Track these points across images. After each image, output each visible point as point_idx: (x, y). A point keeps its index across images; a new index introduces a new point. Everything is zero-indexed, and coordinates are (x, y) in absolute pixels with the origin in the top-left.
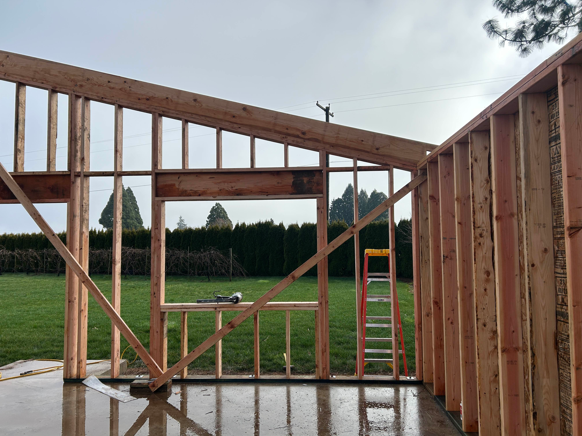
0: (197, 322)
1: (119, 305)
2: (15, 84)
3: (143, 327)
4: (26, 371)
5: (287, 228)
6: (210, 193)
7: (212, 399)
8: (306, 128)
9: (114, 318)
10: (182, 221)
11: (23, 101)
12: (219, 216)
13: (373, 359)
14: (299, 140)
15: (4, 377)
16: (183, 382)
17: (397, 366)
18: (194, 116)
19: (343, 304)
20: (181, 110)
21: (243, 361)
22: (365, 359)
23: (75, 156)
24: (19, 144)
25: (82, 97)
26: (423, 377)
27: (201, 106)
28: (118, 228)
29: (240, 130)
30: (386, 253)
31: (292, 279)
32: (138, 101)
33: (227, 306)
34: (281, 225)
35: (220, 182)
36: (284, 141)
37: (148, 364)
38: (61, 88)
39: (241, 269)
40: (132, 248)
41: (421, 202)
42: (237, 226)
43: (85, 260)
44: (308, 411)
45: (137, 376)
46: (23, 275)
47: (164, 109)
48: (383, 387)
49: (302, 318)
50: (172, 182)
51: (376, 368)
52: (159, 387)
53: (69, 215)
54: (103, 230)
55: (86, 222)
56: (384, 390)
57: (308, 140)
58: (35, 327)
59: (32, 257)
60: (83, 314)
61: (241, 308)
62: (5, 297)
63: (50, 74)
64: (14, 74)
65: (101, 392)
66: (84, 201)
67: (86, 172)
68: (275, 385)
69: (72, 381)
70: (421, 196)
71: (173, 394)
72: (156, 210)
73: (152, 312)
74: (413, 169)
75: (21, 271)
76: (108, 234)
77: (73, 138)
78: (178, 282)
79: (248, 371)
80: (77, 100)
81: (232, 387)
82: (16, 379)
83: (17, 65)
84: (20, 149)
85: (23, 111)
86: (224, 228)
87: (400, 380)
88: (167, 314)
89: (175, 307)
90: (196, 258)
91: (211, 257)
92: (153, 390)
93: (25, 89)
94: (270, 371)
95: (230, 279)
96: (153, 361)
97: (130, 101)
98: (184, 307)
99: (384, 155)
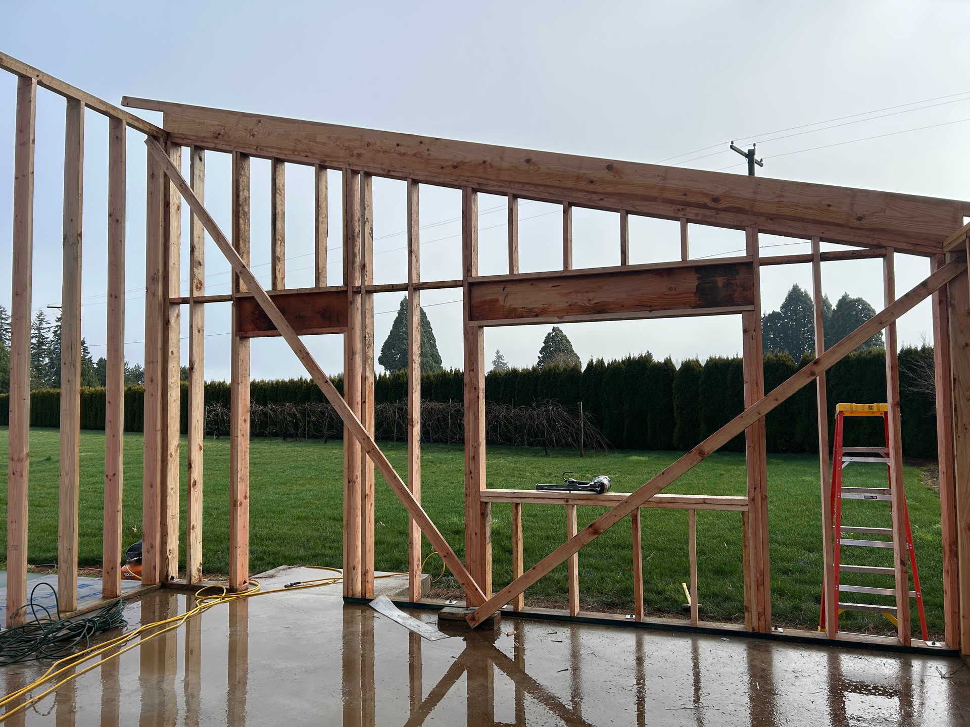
0: (533, 522)
1: (418, 489)
2: (270, 161)
3: (450, 525)
4: (293, 582)
5: (678, 367)
6: (554, 311)
7: (565, 649)
8: (719, 191)
9: (413, 509)
10: (499, 357)
11: (281, 185)
12: (558, 349)
13: (855, 605)
14: (708, 212)
15: (263, 589)
16: (518, 617)
17: (905, 620)
18: (527, 187)
19: (789, 501)
20: (506, 179)
21: (611, 591)
22: (839, 603)
23: (353, 262)
24: (278, 249)
25: (361, 172)
26: (960, 644)
27: (538, 170)
28: (416, 370)
29: (602, 203)
30: (879, 411)
31: (698, 456)
32: (440, 171)
33: (586, 497)
34: (668, 362)
35: (570, 293)
36: (679, 215)
37: (463, 584)
38: (331, 161)
39: (598, 436)
40: (428, 401)
41: (953, 313)
42: (590, 365)
43: (370, 419)
44: (734, 685)
45: (448, 602)
46: (279, 440)
47: (480, 181)
48: (879, 655)
49: (712, 524)
50: (495, 297)
51: (859, 620)
52: (481, 621)
53: (347, 352)
54: (385, 373)
55: (370, 362)
56: (880, 662)
57: (725, 211)
58: (299, 518)
59: (289, 414)
60: (368, 501)
61: (609, 502)
62: (257, 472)
63: (316, 142)
64: (268, 147)
65: (396, 622)
66: (367, 331)
67: (368, 286)
68: (671, 636)
69: (355, 601)
70: (953, 302)
71: (502, 635)
72: (471, 341)
73: (468, 501)
74: (935, 252)
75: (276, 435)
76: (393, 379)
77: (350, 236)
78: (498, 456)
79: (622, 608)
80: (353, 178)
81: (597, 632)
82: (279, 593)
83: (272, 133)
84: (279, 256)
85: (281, 200)
86: (569, 369)
87: (912, 646)
88: (490, 506)
89: (502, 495)
90: (525, 418)
91: (549, 416)
92: (473, 625)
93: (283, 167)
94: (659, 612)
95: (581, 452)
96: (471, 580)
97: (430, 172)
98: (516, 496)
99: (873, 230)
